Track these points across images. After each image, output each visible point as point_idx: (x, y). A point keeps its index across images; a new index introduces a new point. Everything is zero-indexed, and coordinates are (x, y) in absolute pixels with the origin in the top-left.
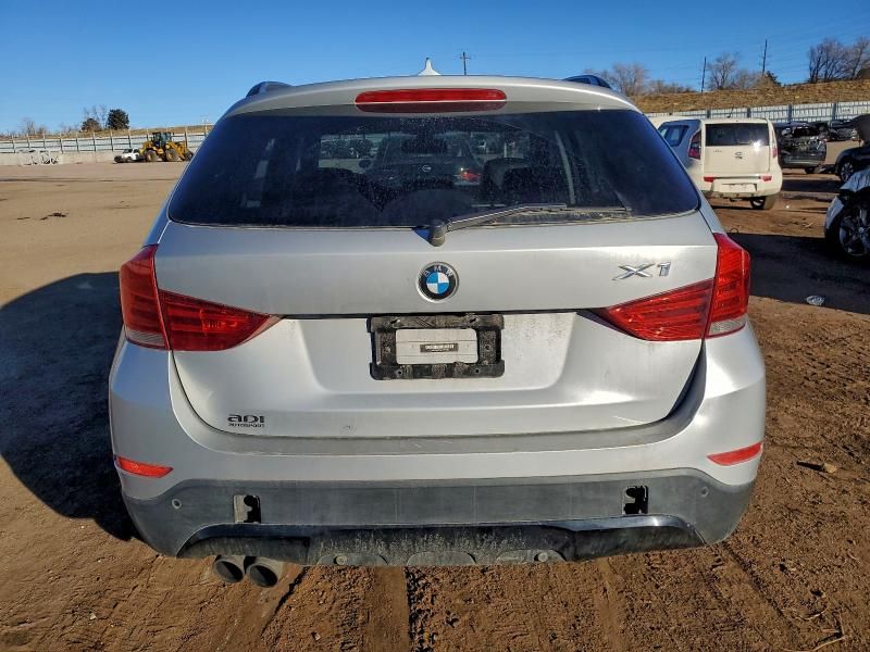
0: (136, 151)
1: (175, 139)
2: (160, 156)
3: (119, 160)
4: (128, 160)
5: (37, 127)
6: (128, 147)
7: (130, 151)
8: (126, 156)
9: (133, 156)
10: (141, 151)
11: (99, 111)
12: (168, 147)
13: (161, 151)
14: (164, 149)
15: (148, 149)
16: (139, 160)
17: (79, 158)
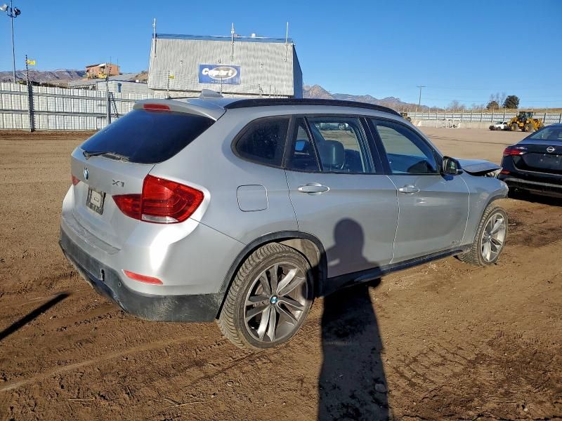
0: (505, 123)
1: (534, 117)
2: (521, 128)
3: (492, 128)
4: (499, 129)
5: (460, 105)
6: (502, 120)
7: (501, 123)
8: (497, 126)
9: (502, 126)
10: (509, 124)
11: (501, 96)
12: (528, 122)
13: (522, 125)
14: (525, 123)
15: (513, 123)
16: (505, 129)
17: (470, 125)
